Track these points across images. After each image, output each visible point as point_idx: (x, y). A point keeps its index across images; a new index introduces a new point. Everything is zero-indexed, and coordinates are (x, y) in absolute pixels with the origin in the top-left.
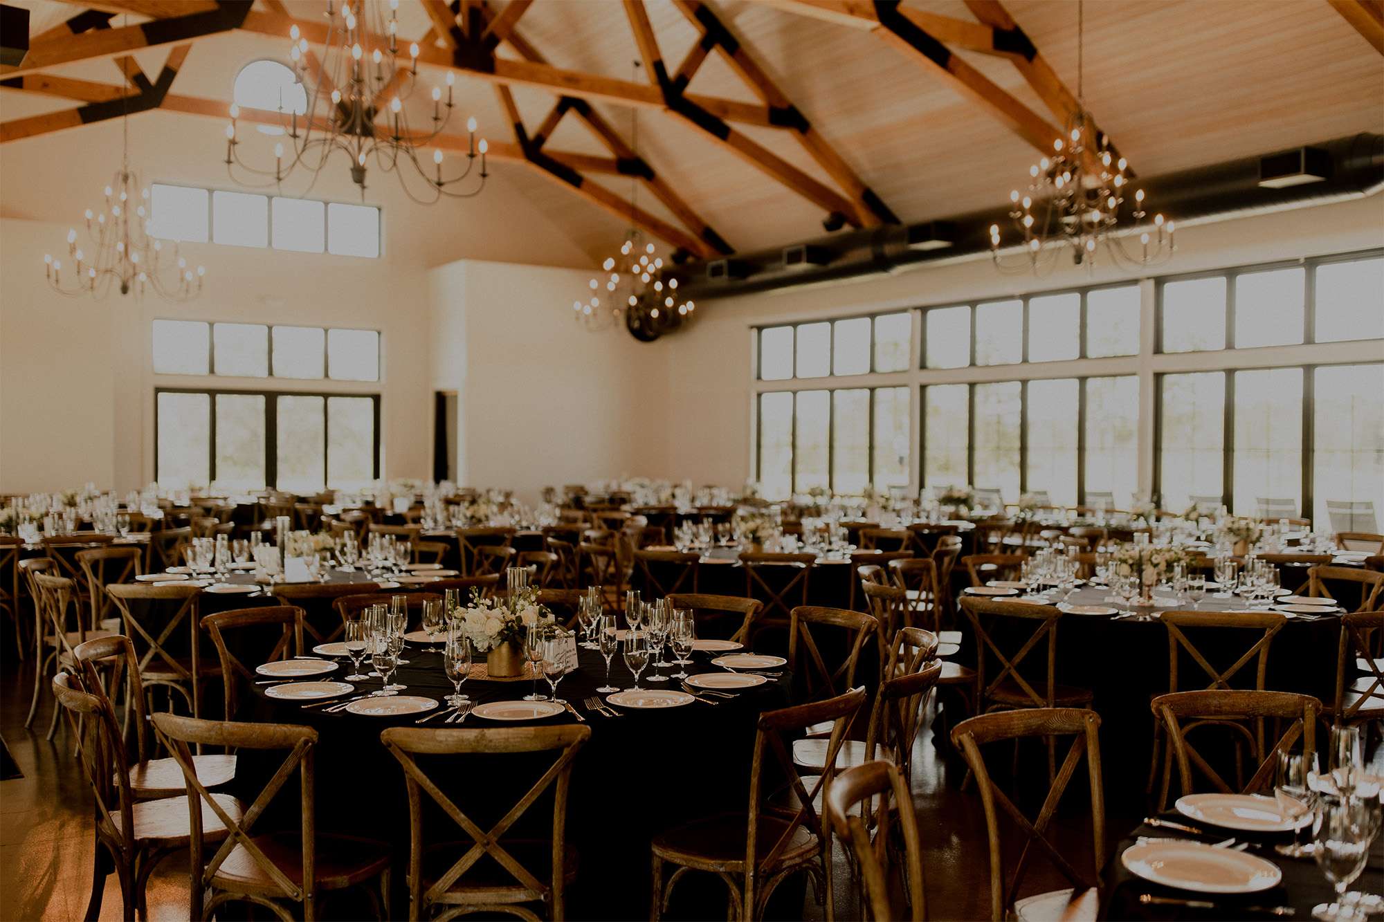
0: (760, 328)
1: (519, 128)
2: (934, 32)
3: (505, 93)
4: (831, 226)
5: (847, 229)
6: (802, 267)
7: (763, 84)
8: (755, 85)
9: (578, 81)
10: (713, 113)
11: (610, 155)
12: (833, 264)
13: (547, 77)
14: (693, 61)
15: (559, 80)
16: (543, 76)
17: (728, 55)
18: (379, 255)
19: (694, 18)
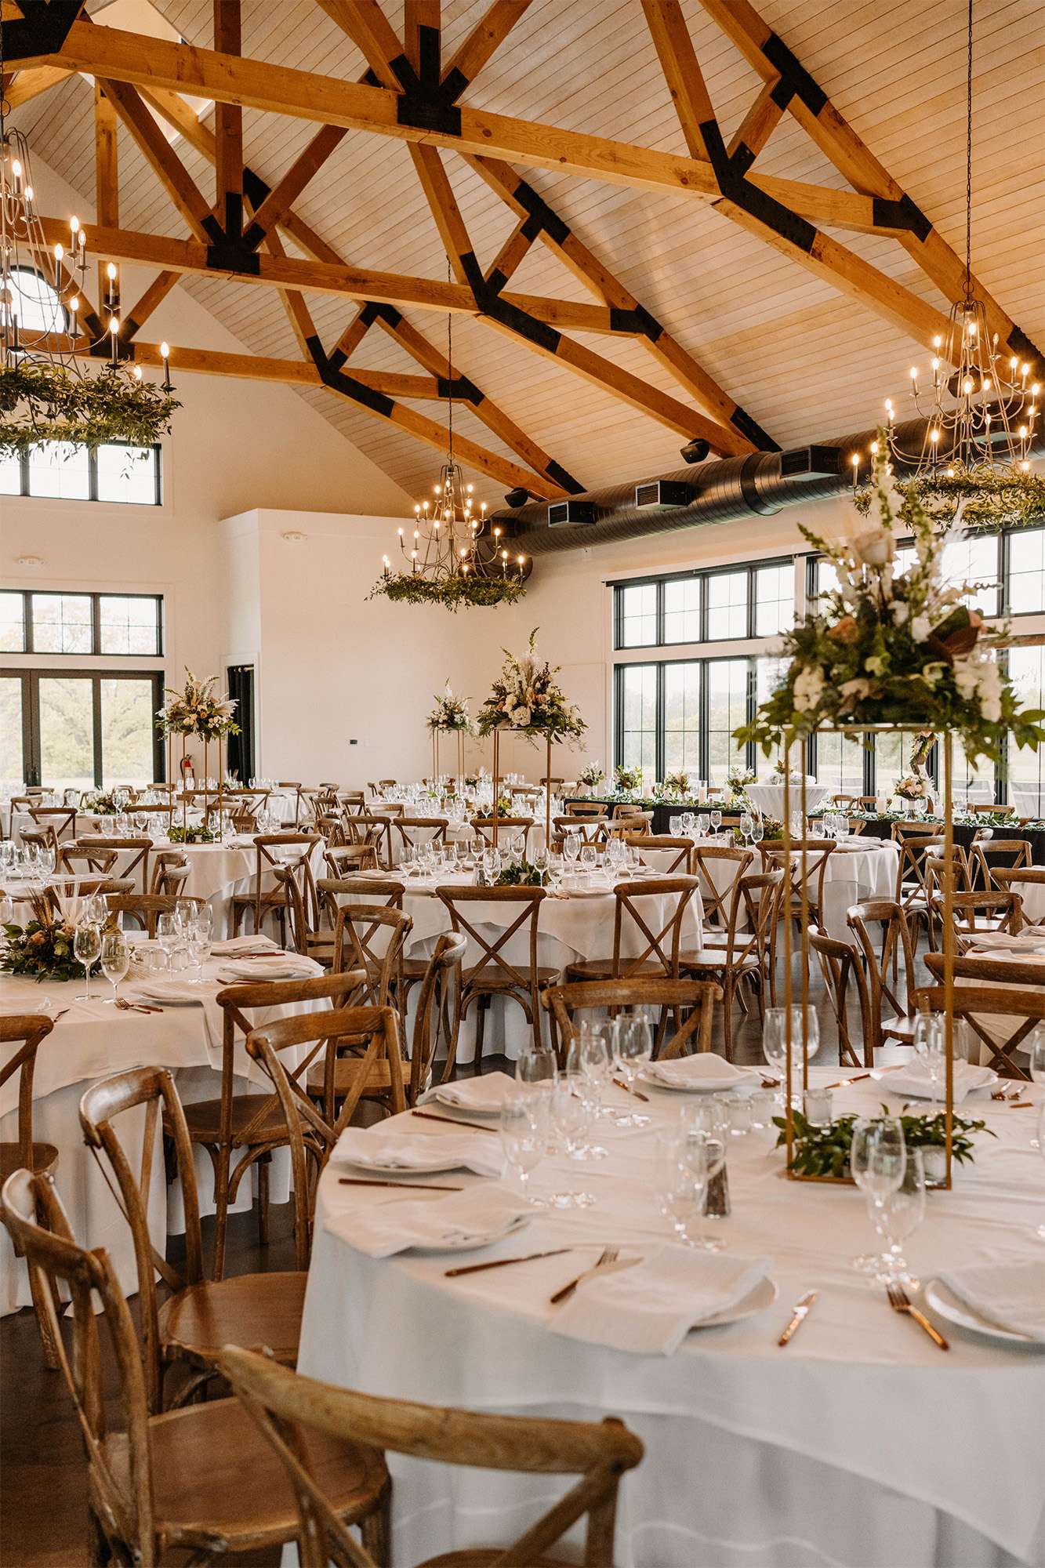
0: (619, 586)
1: (314, 344)
2: (794, 204)
3: (296, 302)
4: (693, 456)
5: (712, 458)
6: (654, 507)
7: (602, 280)
8: (591, 282)
9: (365, 281)
10: (538, 317)
11: (427, 374)
12: (694, 503)
13: (327, 278)
14: (513, 253)
15: (342, 282)
16: (322, 278)
17: (556, 245)
18: (158, 503)
19: (513, 200)
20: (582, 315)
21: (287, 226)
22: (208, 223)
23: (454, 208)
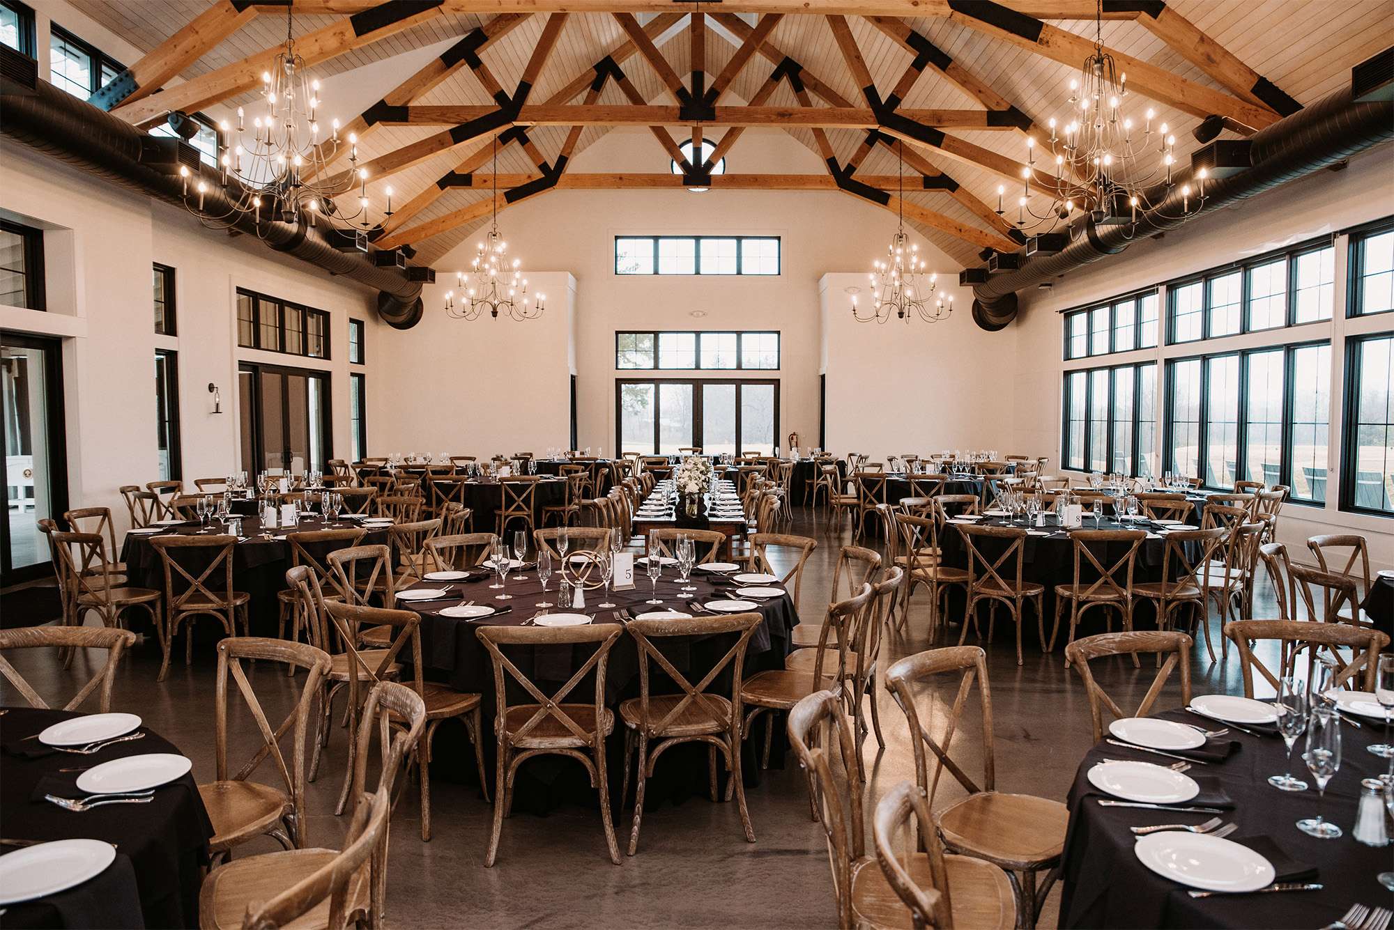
0: (1067, 314)
1: (831, 162)
3: (818, 134)
7: (980, 91)
8: (972, 94)
9: (791, 115)
10: (926, 124)
11: (917, 174)
12: (1065, 250)
13: (763, 116)
14: (907, 81)
15: (773, 117)
16: (759, 116)
17: (942, 72)
18: (779, 274)
19: (905, 44)
20: (964, 118)
21: (814, 89)
22: (681, 93)
23: (859, 57)
